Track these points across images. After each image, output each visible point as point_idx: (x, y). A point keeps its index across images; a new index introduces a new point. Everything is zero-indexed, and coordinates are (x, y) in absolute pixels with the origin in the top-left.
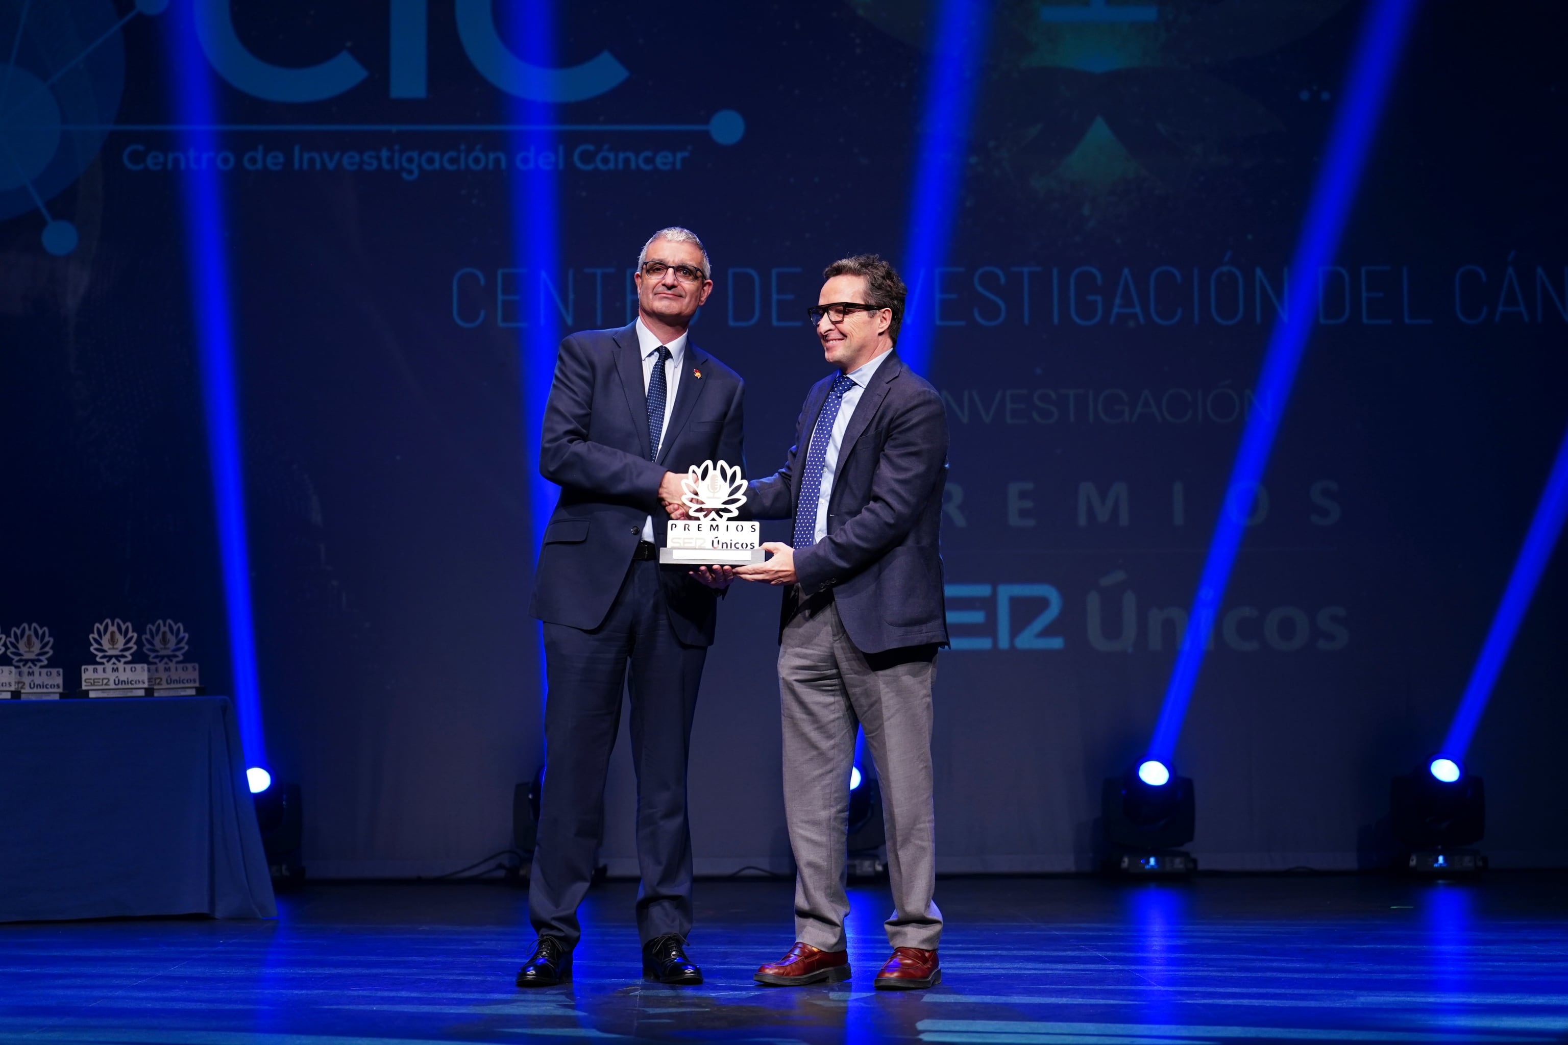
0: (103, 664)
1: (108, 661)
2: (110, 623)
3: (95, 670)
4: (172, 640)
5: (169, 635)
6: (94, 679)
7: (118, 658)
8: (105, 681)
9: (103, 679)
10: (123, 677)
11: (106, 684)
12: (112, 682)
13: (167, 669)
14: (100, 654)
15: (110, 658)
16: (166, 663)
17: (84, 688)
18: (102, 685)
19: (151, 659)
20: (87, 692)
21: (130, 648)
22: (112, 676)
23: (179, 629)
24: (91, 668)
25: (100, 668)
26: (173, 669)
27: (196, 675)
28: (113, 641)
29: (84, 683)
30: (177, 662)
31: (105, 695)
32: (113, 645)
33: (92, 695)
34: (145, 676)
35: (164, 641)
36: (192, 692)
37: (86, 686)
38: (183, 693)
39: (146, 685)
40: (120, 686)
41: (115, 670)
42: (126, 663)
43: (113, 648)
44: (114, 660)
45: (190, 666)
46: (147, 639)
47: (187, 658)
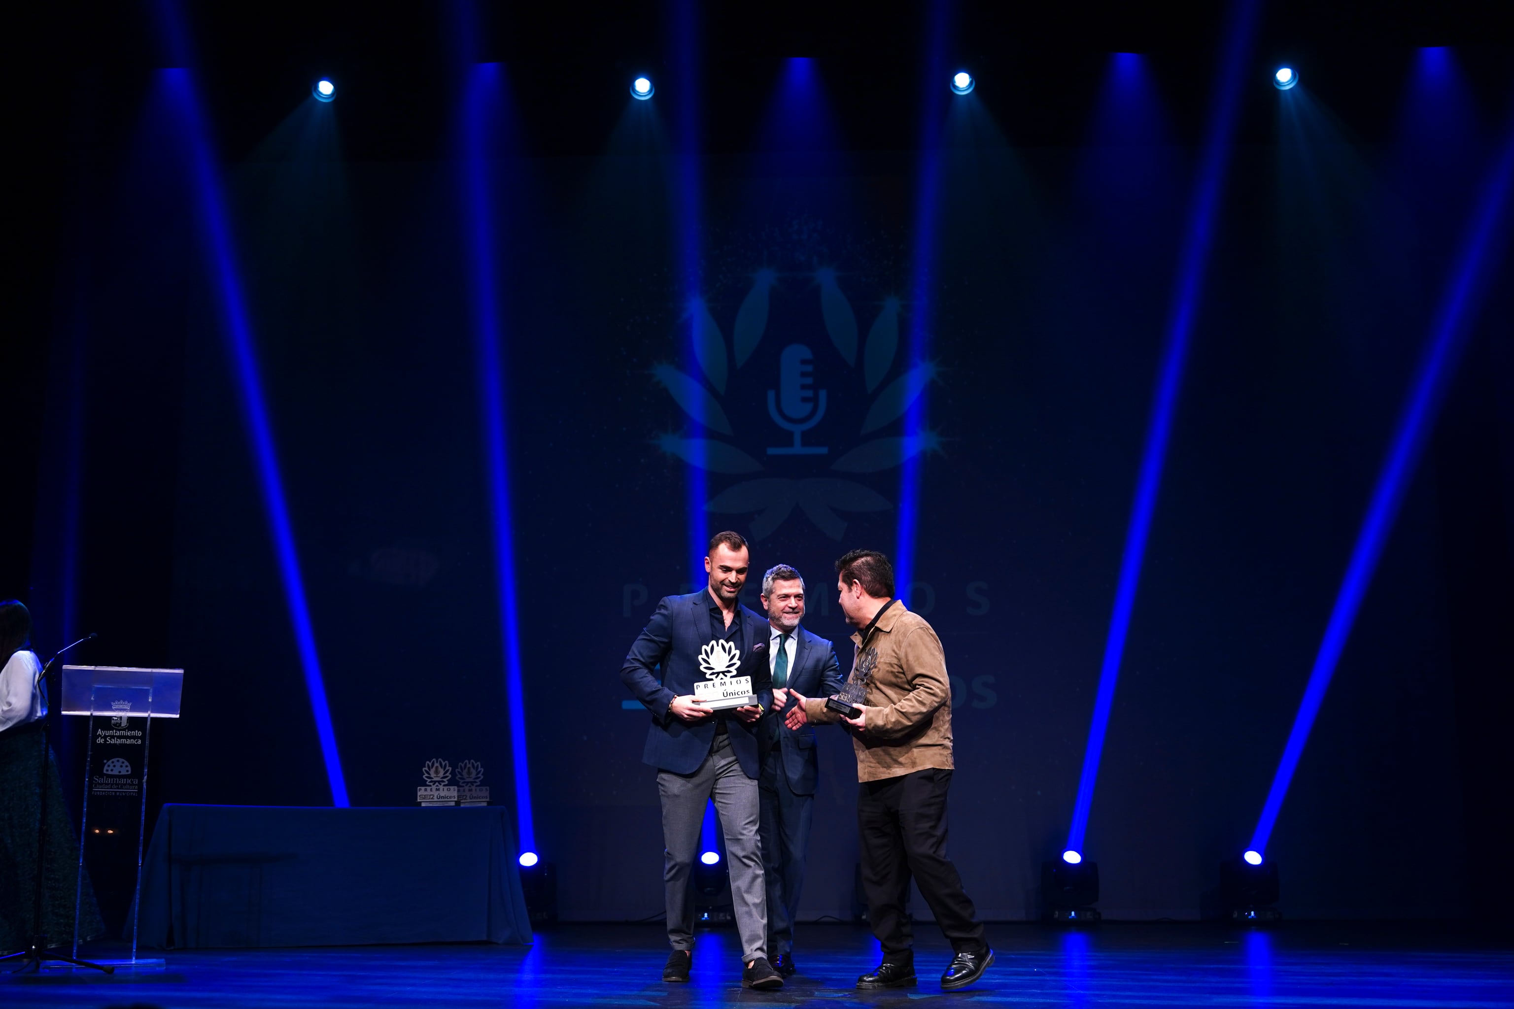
0: (430, 786)
1: (434, 784)
2: (435, 761)
3: (426, 790)
4: (474, 773)
5: (472, 769)
6: (425, 795)
7: (439, 782)
8: (431, 797)
9: (430, 795)
10: (442, 794)
11: (432, 798)
12: (435, 797)
13: (470, 790)
14: (429, 780)
15: (435, 782)
16: (470, 786)
17: (419, 800)
18: (429, 799)
19: (460, 784)
20: (421, 802)
21: (447, 777)
22: (436, 794)
23: (478, 765)
24: (423, 788)
25: (429, 788)
26: (474, 790)
27: (487, 794)
28: (437, 772)
29: (418, 798)
30: (477, 786)
31: (431, 805)
32: (437, 774)
33: (423, 805)
34: (455, 794)
35: (469, 773)
36: (485, 804)
37: (420, 799)
38: (479, 805)
39: (456, 799)
40: (440, 800)
41: (437, 790)
42: (444, 785)
43: (437, 777)
44: (437, 784)
45: (484, 788)
46: (458, 772)
47: (483, 783)
